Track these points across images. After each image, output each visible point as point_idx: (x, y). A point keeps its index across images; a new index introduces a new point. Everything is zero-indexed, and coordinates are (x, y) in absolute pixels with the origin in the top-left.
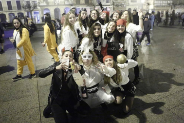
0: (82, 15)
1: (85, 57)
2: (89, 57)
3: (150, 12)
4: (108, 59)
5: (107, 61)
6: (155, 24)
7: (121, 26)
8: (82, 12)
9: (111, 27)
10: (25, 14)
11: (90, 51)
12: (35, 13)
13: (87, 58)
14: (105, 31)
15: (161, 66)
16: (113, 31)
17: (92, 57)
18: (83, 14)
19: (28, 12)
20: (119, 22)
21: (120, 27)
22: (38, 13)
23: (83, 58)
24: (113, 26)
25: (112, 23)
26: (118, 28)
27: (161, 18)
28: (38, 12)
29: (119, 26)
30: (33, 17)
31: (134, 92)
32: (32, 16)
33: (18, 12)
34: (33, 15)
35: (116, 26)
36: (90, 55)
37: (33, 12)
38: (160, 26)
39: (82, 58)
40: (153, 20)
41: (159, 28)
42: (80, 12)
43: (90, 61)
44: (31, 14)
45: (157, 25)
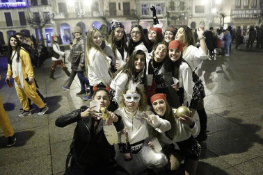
0: (116, 33)
1: (129, 98)
2: (135, 98)
3: (225, 27)
4: (157, 101)
5: (156, 104)
6: (233, 47)
7: (174, 50)
8: (117, 29)
9: (161, 51)
10: (33, 32)
11: (137, 90)
12: (47, 30)
13: (132, 100)
14: (150, 58)
15: (242, 113)
16: (163, 58)
17: (140, 98)
18: (118, 32)
19: (36, 30)
20: (172, 44)
21: (173, 53)
22: (51, 30)
23: (126, 100)
24: (163, 51)
25: (161, 46)
26: (170, 53)
27: (243, 37)
28: (52, 28)
29: (172, 51)
30: (45, 37)
31: (198, 152)
32: (42, 35)
33: (22, 29)
34: (44, 34)
35: (168, 51)
36: (137, 95)
37: (44, 29)
38: (240, 50)
39: (124, 100)
40: (230, 41)
41: (240, 52)
42: (114, 28)
43: (137, 105)
44: (41, 32)
45: (236, 48)
